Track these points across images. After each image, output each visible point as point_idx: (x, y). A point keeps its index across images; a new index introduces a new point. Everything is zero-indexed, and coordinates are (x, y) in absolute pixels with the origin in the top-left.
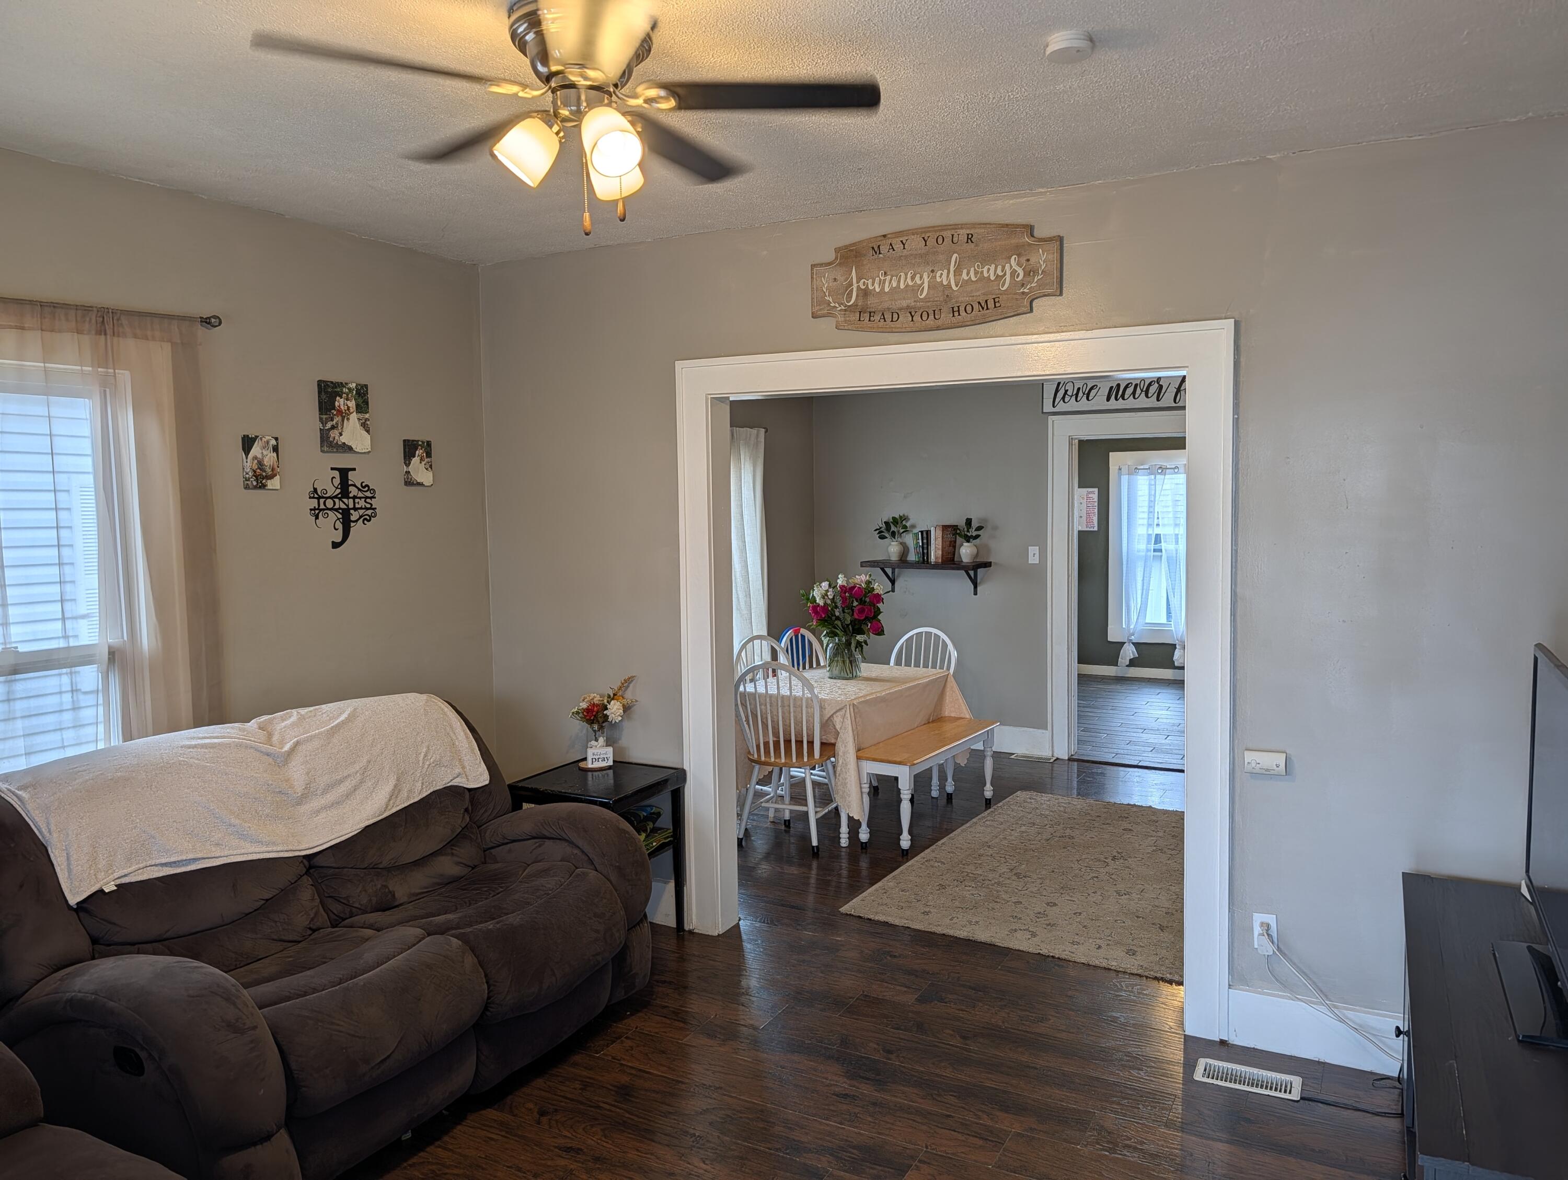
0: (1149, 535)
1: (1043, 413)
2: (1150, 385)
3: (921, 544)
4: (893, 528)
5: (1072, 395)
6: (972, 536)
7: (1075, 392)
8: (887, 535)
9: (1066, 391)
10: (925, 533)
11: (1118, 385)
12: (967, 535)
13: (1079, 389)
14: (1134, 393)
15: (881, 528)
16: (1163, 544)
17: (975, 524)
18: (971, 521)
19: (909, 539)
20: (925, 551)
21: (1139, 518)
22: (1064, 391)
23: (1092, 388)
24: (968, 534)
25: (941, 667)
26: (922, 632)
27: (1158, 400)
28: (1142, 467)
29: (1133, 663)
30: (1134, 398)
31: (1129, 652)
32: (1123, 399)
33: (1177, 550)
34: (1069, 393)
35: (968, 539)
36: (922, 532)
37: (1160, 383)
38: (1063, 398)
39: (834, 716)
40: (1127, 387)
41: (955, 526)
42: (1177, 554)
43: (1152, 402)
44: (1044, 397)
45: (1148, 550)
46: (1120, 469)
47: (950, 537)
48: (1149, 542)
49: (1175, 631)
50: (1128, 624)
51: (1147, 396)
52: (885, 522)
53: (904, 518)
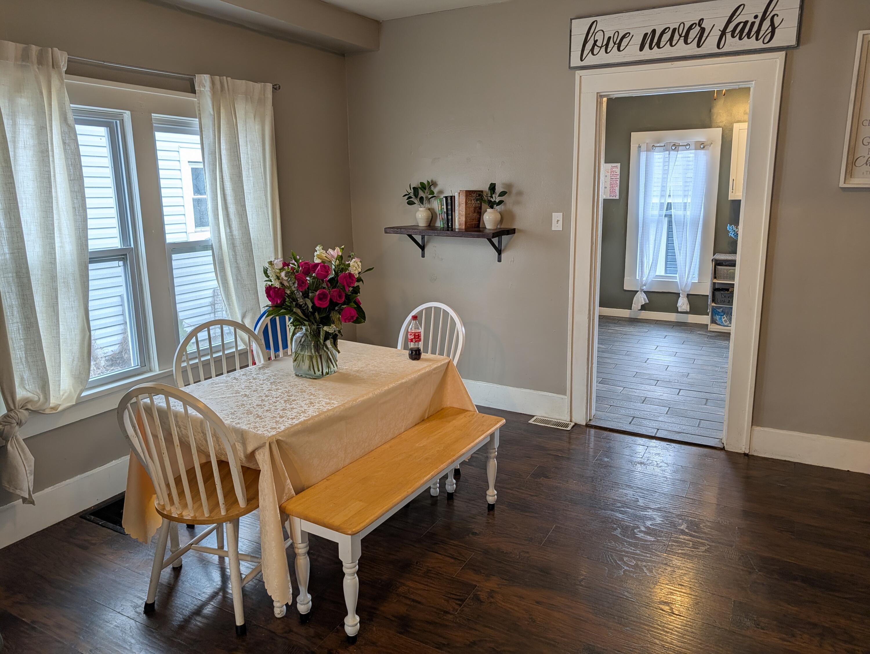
0: (662, 204)
1: (570, 67)
2: (690, 28)
3: (445, 210)
4: (421, 194)
5: (602, 46)
6: (495, 201)
7: (605, 43)
8: (416, 201)
9: (596, 41)
10: (449, 199)
11: (654, 31)
12: (491, 201)
13: (609, 38)
14: (671, 39)
15: (409, 194)
16: (672, 210)
17: (499, 189)
18: (495, 186)
19: (436, 205)
20: (450, 217)
21: (654, 191)
22: (593, 42)
23: (624, 37)
24: (492, 199)
25: (441, 353)
26: (432, 307)
27: (699, 46)
28: (658, 145)
29: (644, 308)
30: (671, 45)
31: (641, 299)
32: (659, 47)
33: (684, 216)
34: (599, 43)
35: (492, 205)
36: (446, 198)
37: (702, 26)
38: (592, 50)
39: (257, 453)
40: (663, 33)
41: (479, 191)
42: (684, 219)
43: (692, 49)
44: (571, 51)
45: (660, 216)
46: (640, 147)
47: (474, 203)
48: (661, 208)
49: (680, 283)
50: (642, 277)
51: (686, 42)
52: (414, 188)
53: (434, 184)
